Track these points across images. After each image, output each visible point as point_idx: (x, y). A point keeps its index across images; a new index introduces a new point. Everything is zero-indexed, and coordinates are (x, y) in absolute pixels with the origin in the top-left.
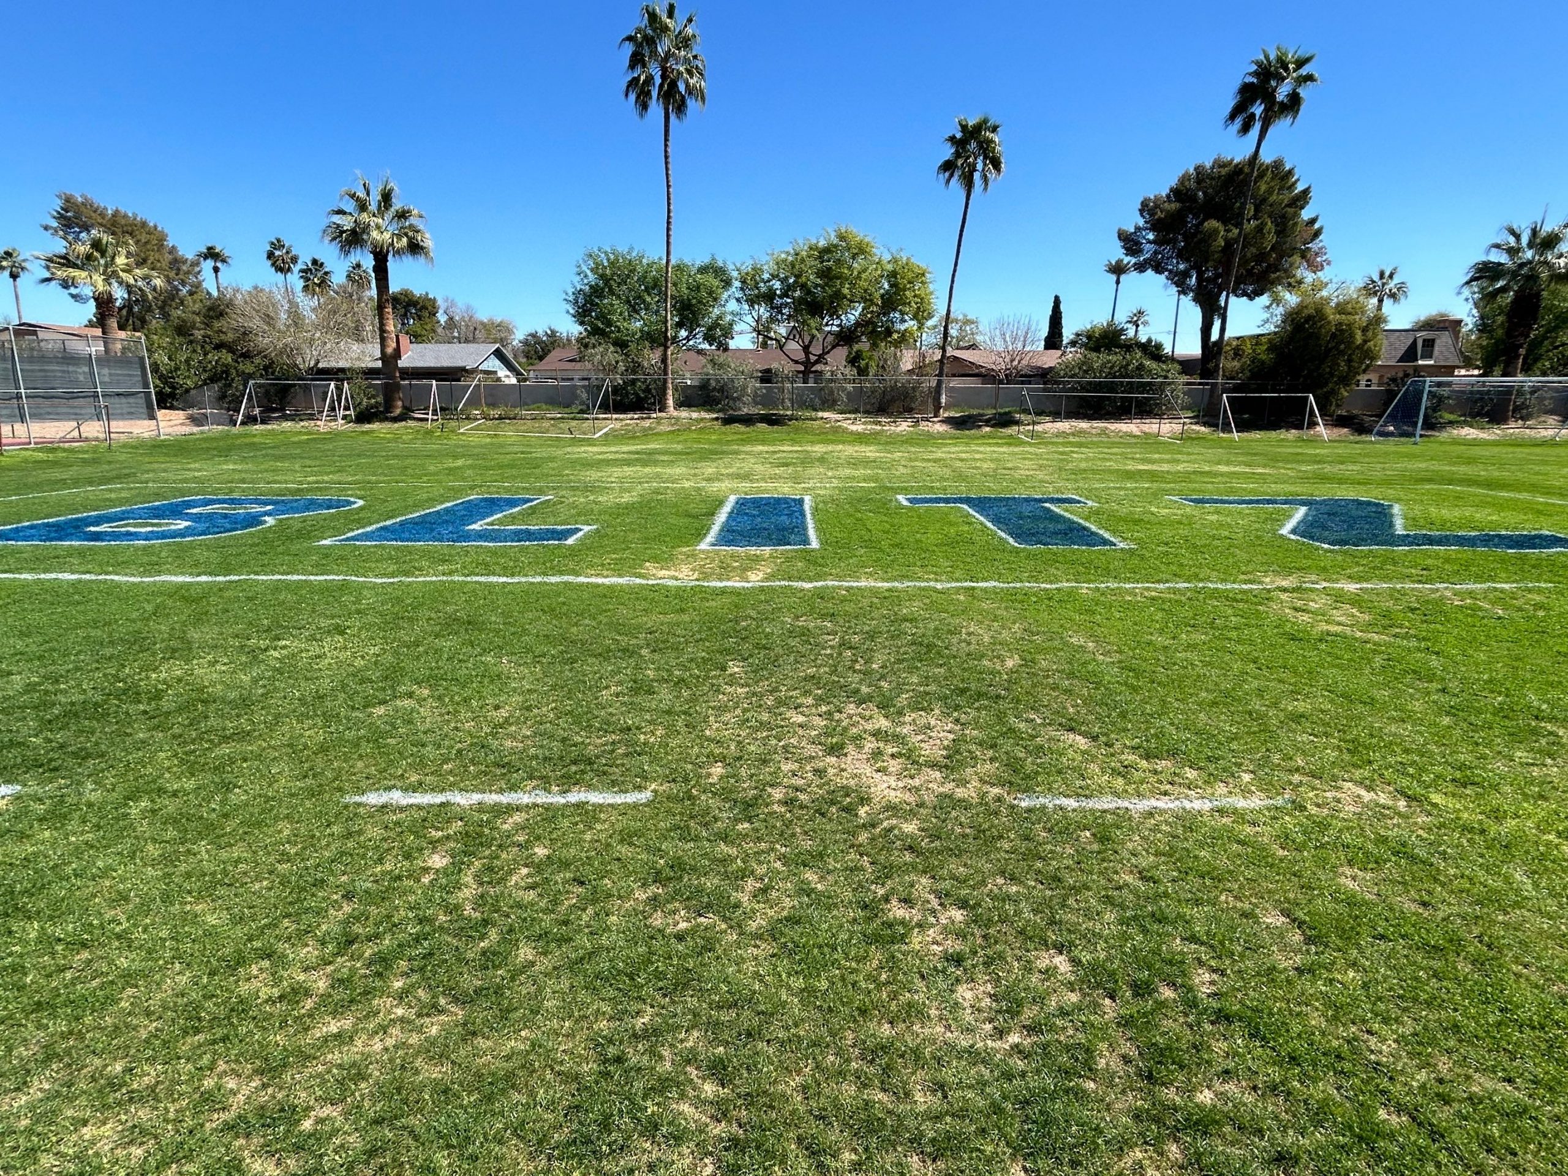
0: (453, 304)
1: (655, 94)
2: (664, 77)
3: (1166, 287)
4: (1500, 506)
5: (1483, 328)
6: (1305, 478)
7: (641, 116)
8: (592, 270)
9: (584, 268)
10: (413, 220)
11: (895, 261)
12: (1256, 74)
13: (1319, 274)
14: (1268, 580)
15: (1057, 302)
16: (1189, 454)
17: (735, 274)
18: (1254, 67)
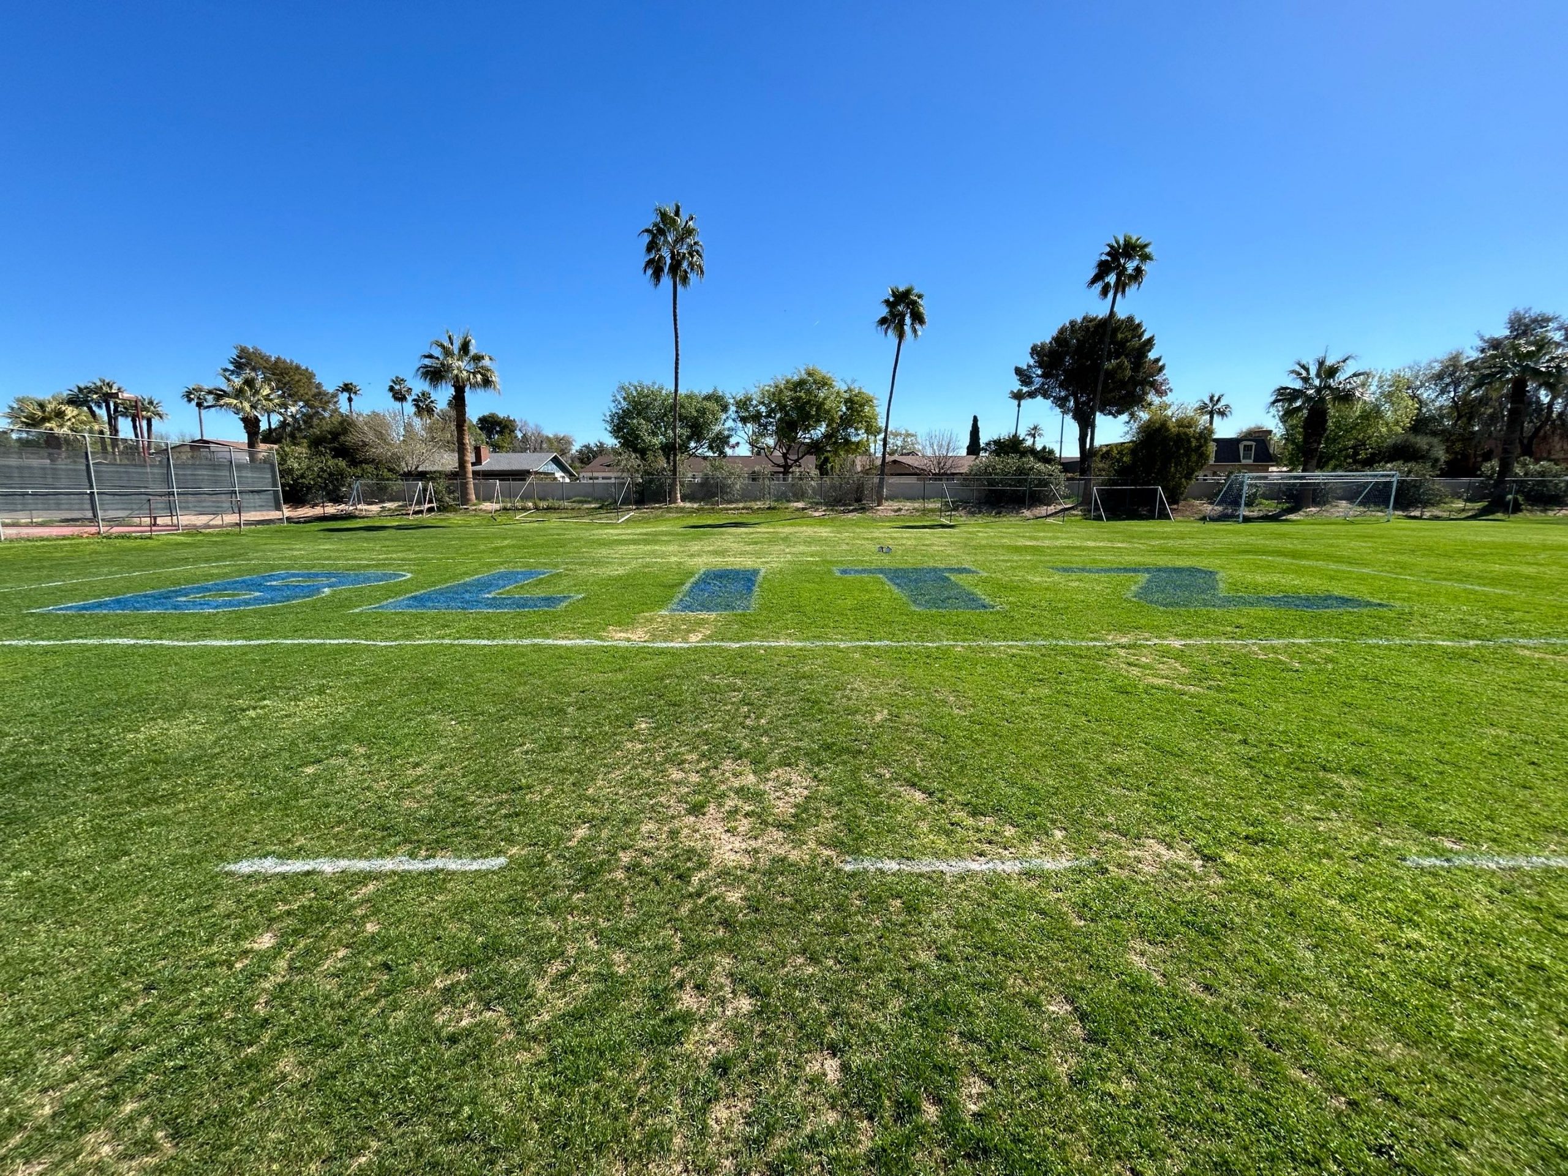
0: (526, 423)
1: (666, 270)
2: (673, 258)
3: (1051, 408)
4: (1299, 572)
5: (1289, 438)
6: (1152, 551)
7: (656, 285)
8: (624, 399)
9: (619, 397)
10: (486, 362)
11: (849, 390)
12: (1108, 254)
13: (1164, 398)
14: (1110, 638)
15: (975, 420)
16: (1067, 532)
17: (732, 401)
18: (1108, 249)
